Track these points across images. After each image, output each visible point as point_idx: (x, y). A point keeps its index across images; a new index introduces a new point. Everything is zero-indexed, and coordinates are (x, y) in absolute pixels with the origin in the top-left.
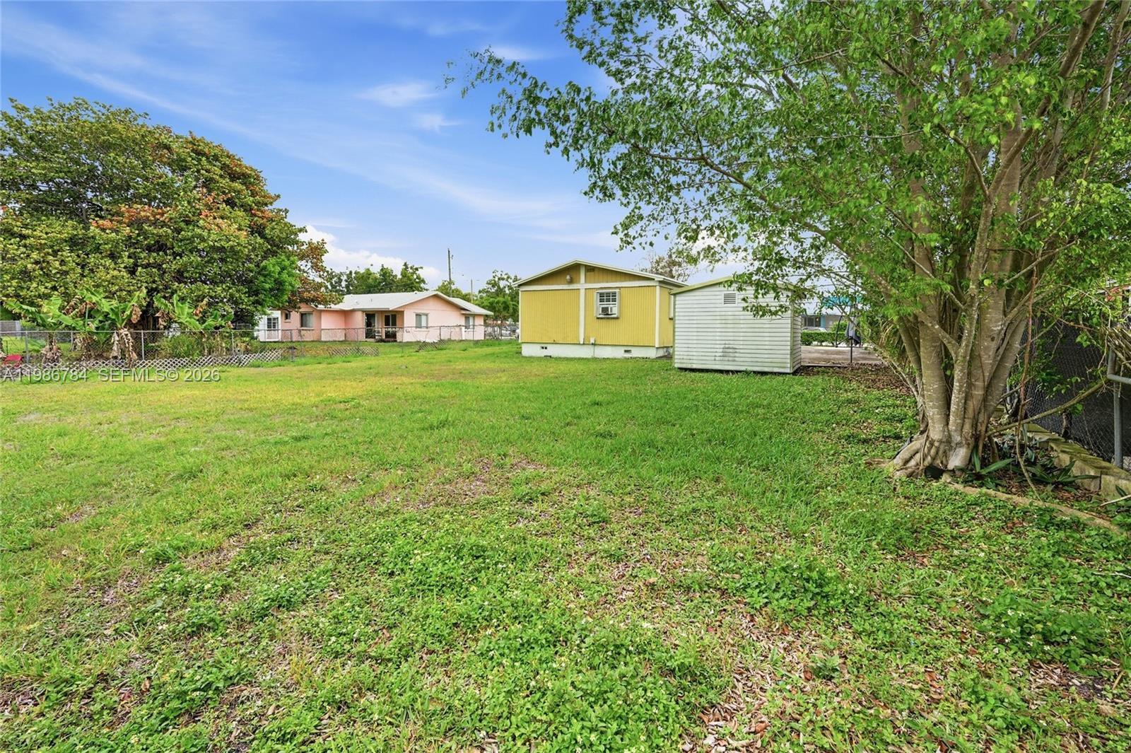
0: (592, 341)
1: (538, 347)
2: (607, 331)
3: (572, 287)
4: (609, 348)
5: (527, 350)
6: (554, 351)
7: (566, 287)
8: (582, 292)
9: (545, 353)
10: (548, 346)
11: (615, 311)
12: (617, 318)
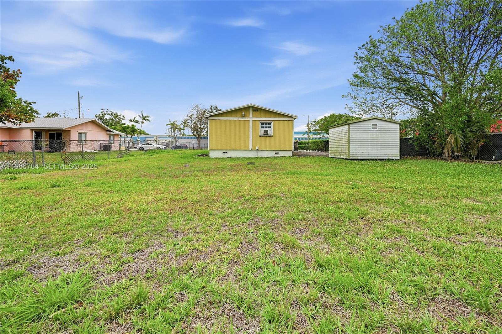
0: (257, 148)
1: (222, 152)
2: (266, 143)
3: (244, 119)
4: (267, 152)
5: (212, 154)
6: (231, 154)
7: (241, 119)
8: (251, 122)
9: (226, 155)
10: (228, 151)
11: (271, 132)
12: (272, 136)
